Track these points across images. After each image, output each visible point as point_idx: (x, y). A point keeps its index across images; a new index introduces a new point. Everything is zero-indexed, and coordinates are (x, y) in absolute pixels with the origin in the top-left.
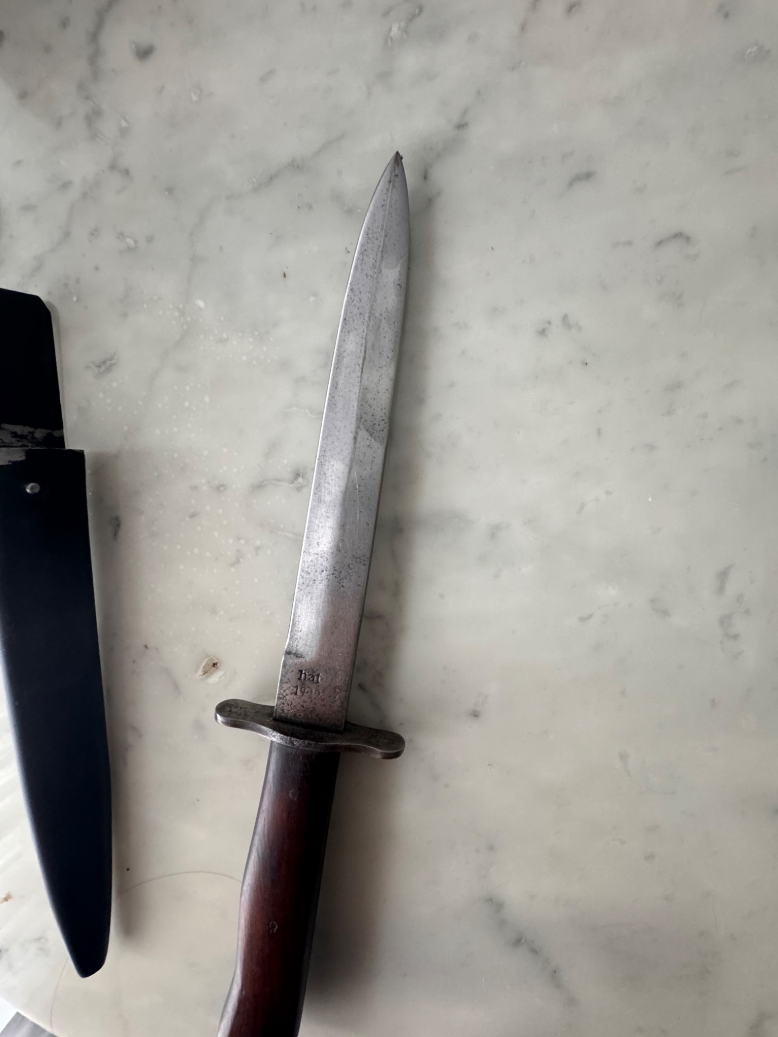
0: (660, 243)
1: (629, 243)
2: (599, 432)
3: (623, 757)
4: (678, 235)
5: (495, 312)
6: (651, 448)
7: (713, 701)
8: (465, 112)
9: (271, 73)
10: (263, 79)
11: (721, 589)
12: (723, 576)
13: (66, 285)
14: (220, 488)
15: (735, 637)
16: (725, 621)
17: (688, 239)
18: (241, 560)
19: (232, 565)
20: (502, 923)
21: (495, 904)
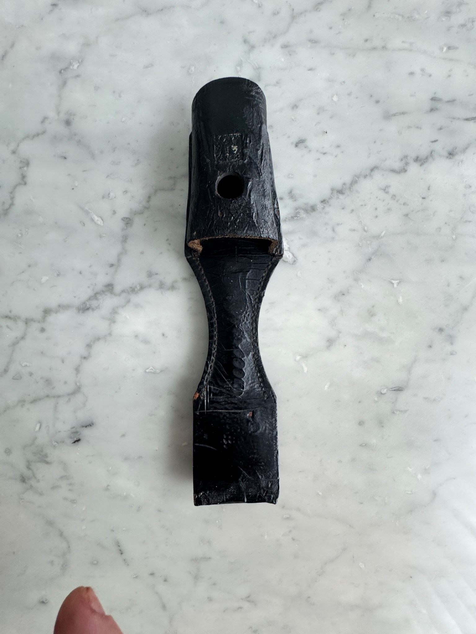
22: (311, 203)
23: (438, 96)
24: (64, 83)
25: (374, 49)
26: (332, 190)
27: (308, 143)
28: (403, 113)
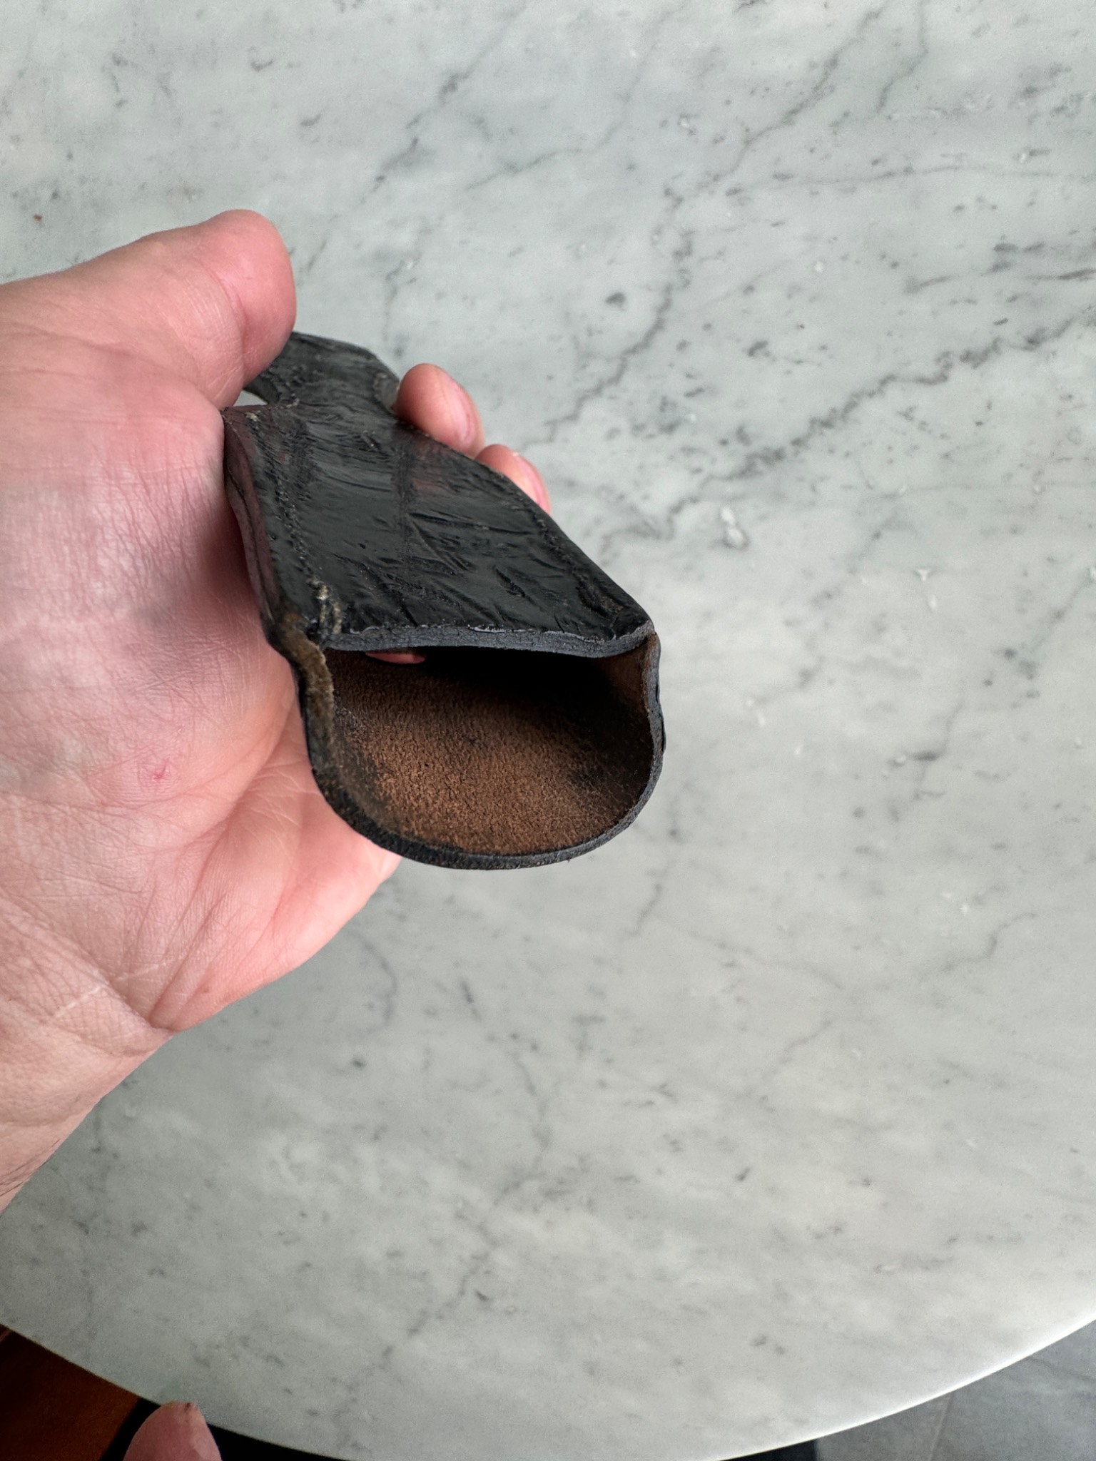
8: (376, 188)
22: (775, 445)
23: (1011, 240)
24: (394, 293)
25: (890, 174)
26: (813, 422)
27: (770, 348)
28: (942, 279)
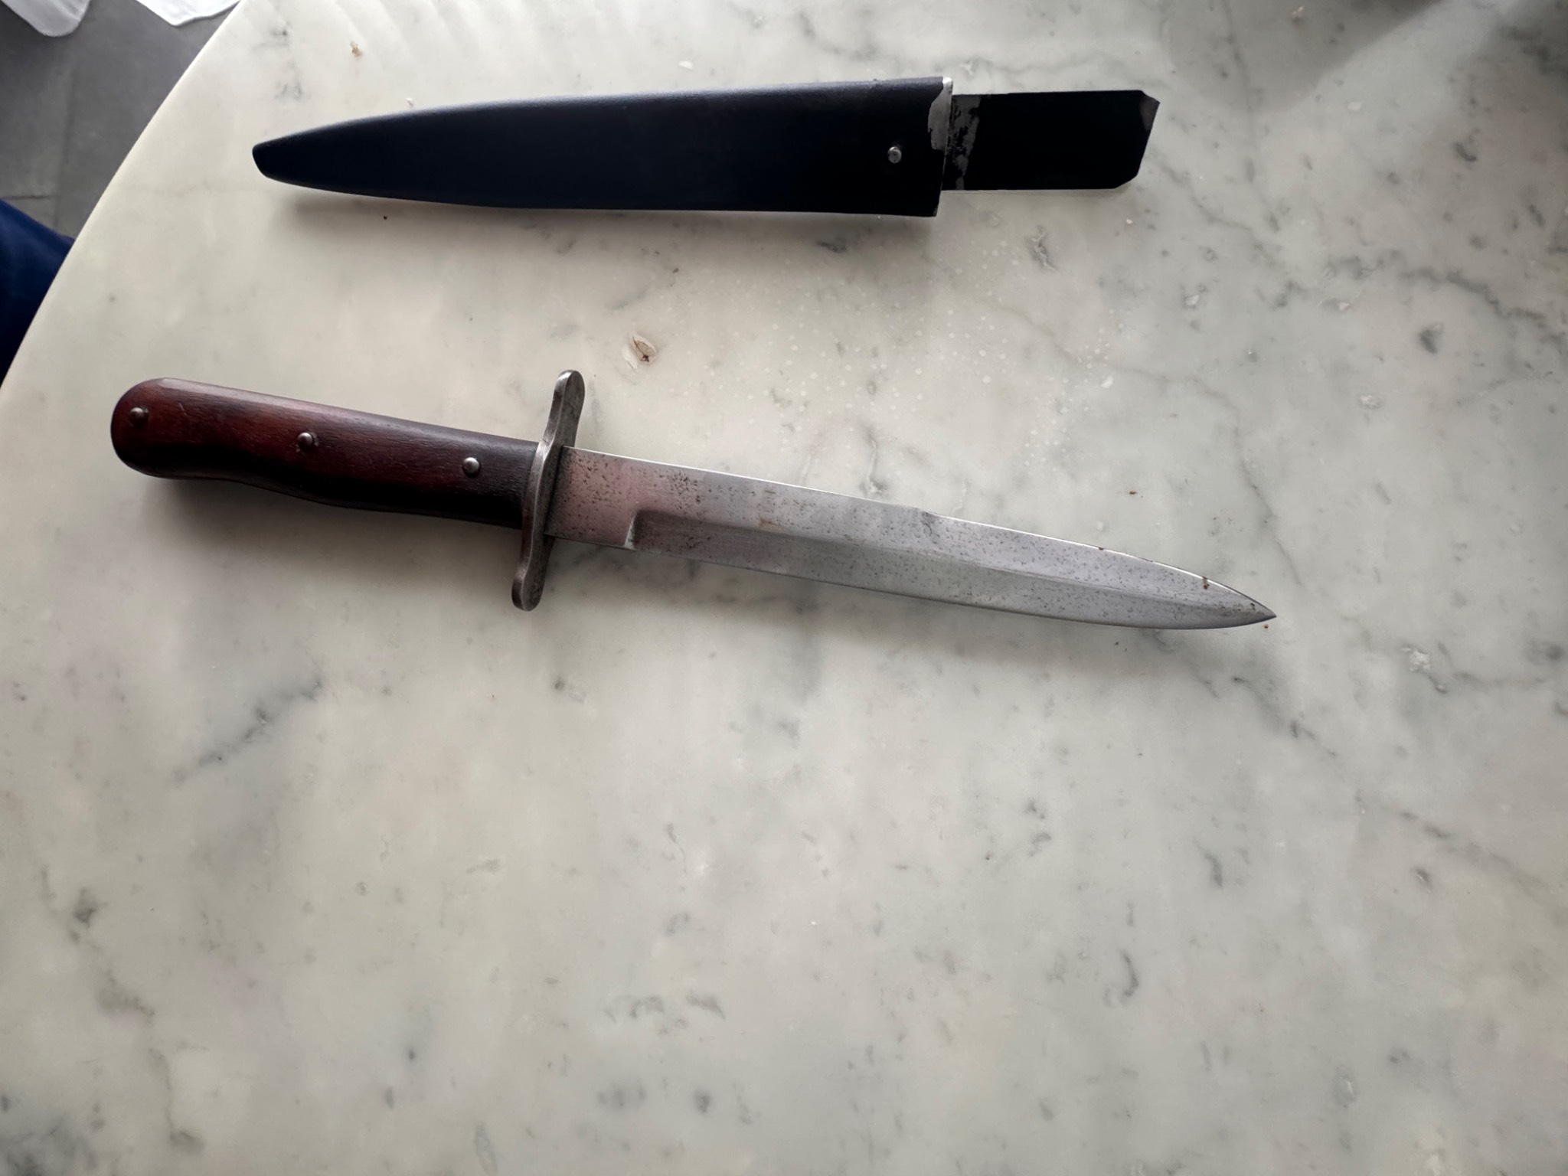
0: (1128, 960)
1: (1131, 922)
2: (903, 868)
3: (492, 865)
4: (1135, 982)
5: (1063, 752)
6: (878, 929)
7: (556, 981)
8: (1311, 735)
9: (1387, 499)
10: (1379, 488)
11: (693, 1001)
12: (711, 1004)
13: (1148, 211)
14: (872, 387)
15: (634, 1014)
16: (655, 1003)
17: (1128, 993)
18: (778, 405)
19: (773, 392)
20: (288, 697)
21: (312, 690)
